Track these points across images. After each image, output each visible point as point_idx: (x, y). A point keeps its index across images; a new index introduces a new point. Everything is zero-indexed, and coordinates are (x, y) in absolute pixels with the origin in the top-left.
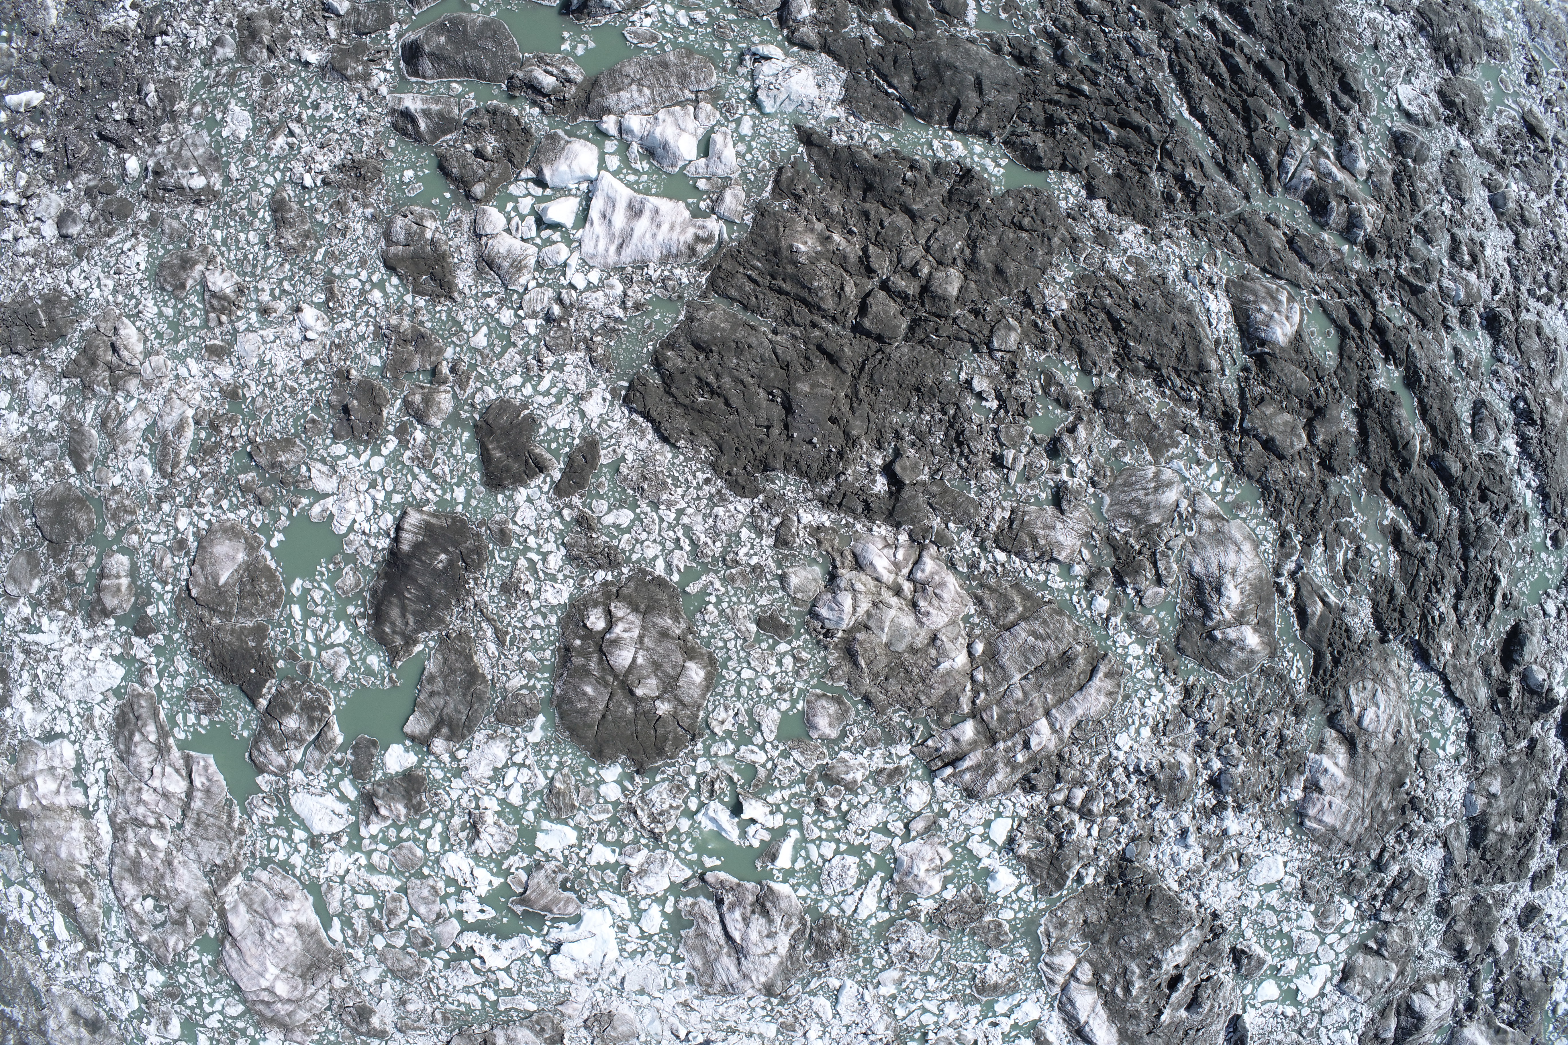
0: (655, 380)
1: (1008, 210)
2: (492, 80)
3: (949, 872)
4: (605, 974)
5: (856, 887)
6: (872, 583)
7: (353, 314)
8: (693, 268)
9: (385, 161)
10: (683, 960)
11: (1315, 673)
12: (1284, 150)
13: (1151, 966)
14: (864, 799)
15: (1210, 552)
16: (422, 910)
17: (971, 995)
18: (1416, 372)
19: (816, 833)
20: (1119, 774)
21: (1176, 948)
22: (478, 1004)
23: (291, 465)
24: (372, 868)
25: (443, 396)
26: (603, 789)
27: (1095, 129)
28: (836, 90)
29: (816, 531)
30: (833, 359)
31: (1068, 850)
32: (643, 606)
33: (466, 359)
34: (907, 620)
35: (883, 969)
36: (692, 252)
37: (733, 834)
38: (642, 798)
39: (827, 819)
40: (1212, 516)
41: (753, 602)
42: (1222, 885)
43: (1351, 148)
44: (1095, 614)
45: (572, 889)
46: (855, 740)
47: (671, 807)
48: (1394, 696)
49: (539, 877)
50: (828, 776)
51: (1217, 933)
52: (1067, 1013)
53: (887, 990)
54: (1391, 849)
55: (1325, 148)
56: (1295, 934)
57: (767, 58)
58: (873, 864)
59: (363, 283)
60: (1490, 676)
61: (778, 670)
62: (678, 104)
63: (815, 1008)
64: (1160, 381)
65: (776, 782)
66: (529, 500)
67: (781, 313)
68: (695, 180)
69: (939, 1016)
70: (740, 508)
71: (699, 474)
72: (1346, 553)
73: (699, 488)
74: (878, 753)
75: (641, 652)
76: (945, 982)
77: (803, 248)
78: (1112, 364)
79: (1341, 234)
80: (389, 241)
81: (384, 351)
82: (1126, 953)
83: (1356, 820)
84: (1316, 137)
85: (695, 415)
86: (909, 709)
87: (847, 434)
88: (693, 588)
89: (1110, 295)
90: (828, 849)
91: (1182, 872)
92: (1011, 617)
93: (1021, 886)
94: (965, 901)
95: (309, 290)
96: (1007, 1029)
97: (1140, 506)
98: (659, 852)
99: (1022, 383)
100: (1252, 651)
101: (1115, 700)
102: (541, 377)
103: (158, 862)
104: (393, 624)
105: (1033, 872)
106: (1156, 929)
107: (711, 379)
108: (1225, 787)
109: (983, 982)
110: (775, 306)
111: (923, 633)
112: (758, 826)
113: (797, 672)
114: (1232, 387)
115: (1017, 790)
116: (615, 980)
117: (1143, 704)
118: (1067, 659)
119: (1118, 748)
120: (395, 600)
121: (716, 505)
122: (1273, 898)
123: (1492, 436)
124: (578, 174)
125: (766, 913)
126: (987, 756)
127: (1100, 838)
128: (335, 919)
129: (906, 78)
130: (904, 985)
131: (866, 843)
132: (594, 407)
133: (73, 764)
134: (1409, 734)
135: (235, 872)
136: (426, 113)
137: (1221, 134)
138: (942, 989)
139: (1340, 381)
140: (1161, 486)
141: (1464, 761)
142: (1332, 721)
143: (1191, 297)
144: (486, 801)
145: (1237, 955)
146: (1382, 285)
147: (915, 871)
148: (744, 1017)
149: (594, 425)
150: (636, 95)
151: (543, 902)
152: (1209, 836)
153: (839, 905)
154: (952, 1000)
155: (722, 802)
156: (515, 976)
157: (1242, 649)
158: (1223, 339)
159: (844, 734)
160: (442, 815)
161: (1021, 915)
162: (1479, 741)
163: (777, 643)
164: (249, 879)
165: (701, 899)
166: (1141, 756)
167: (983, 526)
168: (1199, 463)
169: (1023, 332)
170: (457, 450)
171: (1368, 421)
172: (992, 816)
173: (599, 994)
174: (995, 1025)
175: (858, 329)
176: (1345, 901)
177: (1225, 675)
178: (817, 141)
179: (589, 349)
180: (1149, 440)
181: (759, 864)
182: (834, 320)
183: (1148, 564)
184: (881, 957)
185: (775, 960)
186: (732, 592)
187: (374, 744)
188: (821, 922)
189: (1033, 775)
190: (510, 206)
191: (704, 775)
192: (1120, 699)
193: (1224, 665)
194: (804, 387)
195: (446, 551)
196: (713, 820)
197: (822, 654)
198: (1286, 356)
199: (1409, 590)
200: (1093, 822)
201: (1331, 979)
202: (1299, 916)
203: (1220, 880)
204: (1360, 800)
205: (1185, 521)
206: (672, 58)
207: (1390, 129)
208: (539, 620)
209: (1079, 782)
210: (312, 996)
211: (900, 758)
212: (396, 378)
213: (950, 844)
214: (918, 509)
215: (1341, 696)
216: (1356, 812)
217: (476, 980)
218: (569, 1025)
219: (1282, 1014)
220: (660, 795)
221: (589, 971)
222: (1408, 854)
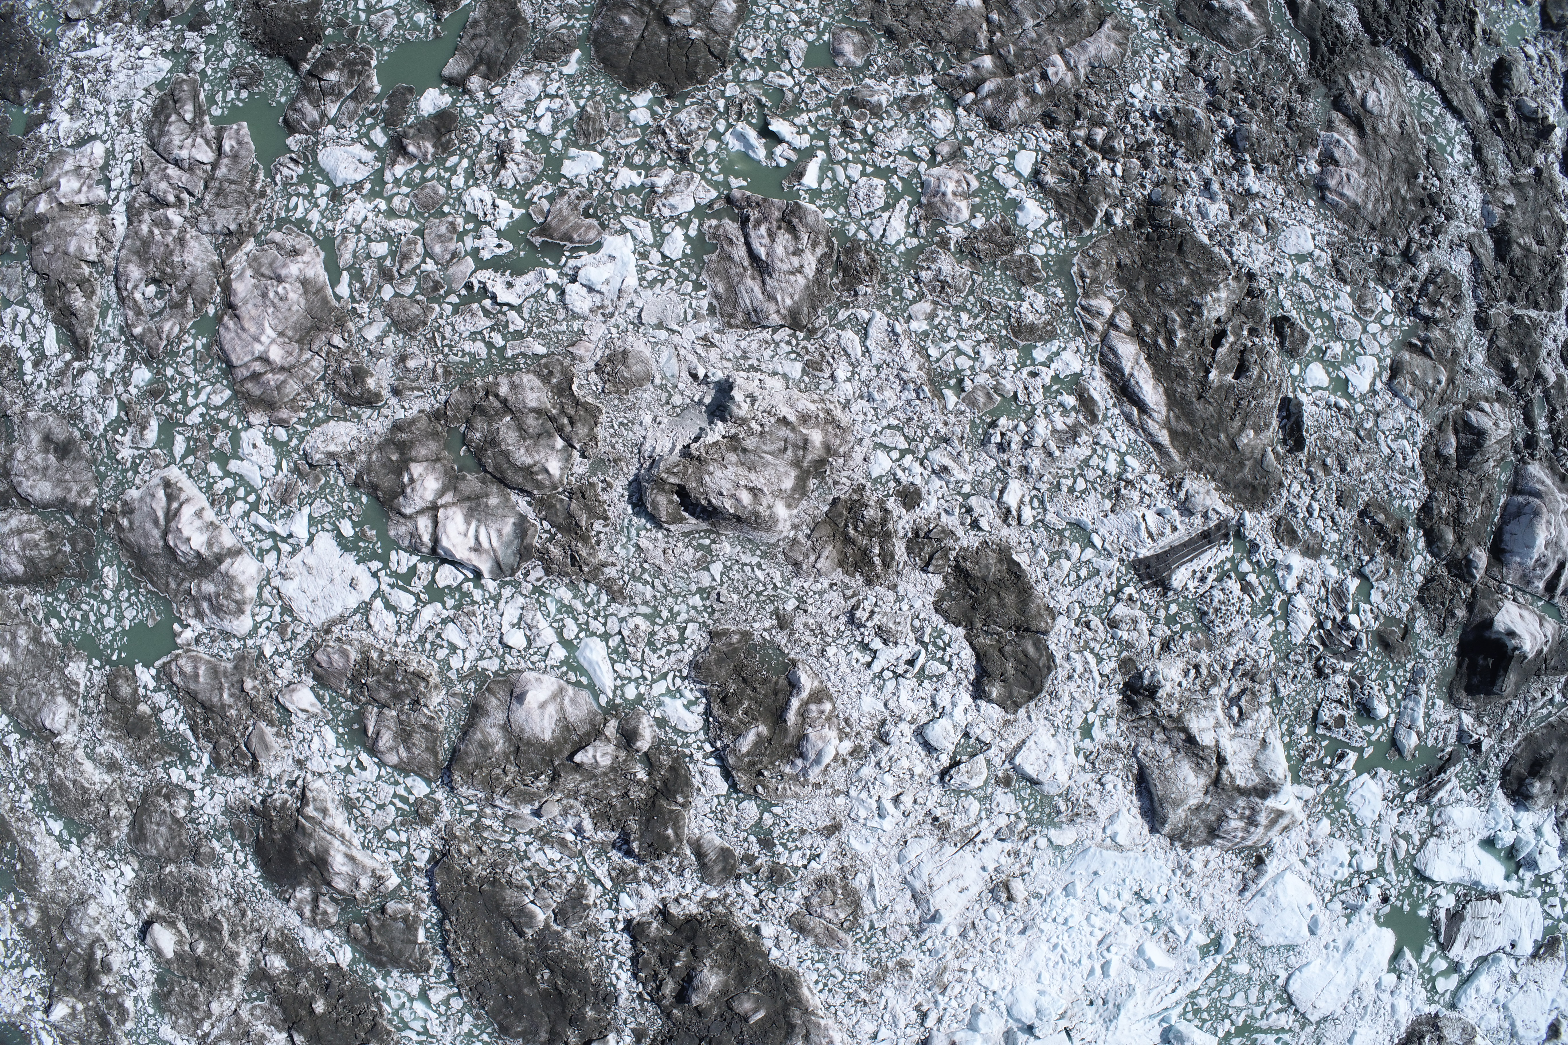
4: (623, 304)
5: (884, 209)
10: (705, 287)
11: (1313, 58)
13: (1192, 314)
14: (890, 123)
16: (438, 249)
17: (1007, 337)
19: (842, 154)
20: (1136, 118)
21: (1215, 296)
22: (483, 351)
24: (391, 213)
26: (633, 114)
31: (1094, 184)
35: (914, 301)
37: (761, 153)
38: (671, 121)
42: (1253, 246)
45: (595, 216)
46: (879, 69)
47: (699, 127)
48: (1393, 90)
49: (562, 204)
50: (855, 102)
51: (1255, 295)
52: (1109, 365)
53: (919, 325)
54: (1416, 242)
56: (1335, 315)
58: (900, 187)
60: (1484, 97)
63: (843, 343)
69: (975, 360)
74: (901, 82)
82: (1164, 300)
83: (1377, 201)
86: (930, 43)
90: (855, 171)
91: (1211, 226)
93: (1050, 221)
94: (994, 231)
96: (1048, 380)
98: (685, 174)
100: (1249, 24)
101: (1125, 51)
103: (170, 239)
105: (1061, 206)
106: (1193, 274)
108: (1241, 144)
109: (1019, 321)
112: (786, 145)
113: (822, 9)
115: (1039, 124)
116: (632, 313)
117: (1152, 61)
118: (1076, 11)
119: (1133, 96)
122: (1306, 269)
125: (792, 230)
126: (1005, 84)
127: (1124, 179)
128: (345, 274)
130: (936, 321)
131: (892, 166)
133: (101, 162)
134: (1415, 131)
135: (248, 235)
138: (977, 327)
141: (1473, 171)
142: (1337, 103)
144: (515, 132)
145: (1281, 324)
147: (943, 192)
148: (767, 354)
151: (563, 228)
152: (1233, 192)
153: (866, 229)
154: (987, 340)
155: (749, 123)
156: (526, 316)
157: (1239, 20)
159: (868, 63)
160: (470, 151)
162: (1483, 156)
164: (260, 243)
165: (726, 221)
166: (1155, 103)
172: (1016, 148)
173: (614, 331)
174: (1033, 375)
176: (1380, 289)
177: (1227, 46)
181: (785, 185)
184: (911, 287)
185: (801, 280)
187: (411, 90)
188: (848, 245)
189: (1052, 109)
191: (733, 97)
192: (1129, 51)
193: (1225, 35)
196: (742, 137)
200: (1115, 161)
202: (1336, 297)
203: (1250, 241)
204: (1377, 181)
209: (1098, 122)
210: (307, 363)
211: (923, 87)
215: (1341, 81)
216: (1375, 192)
217: (485, 323)
218: (579, 369)
219: (1336, 405)
220: (689, 117)
221: (607, 302)
222: (1435, 250)
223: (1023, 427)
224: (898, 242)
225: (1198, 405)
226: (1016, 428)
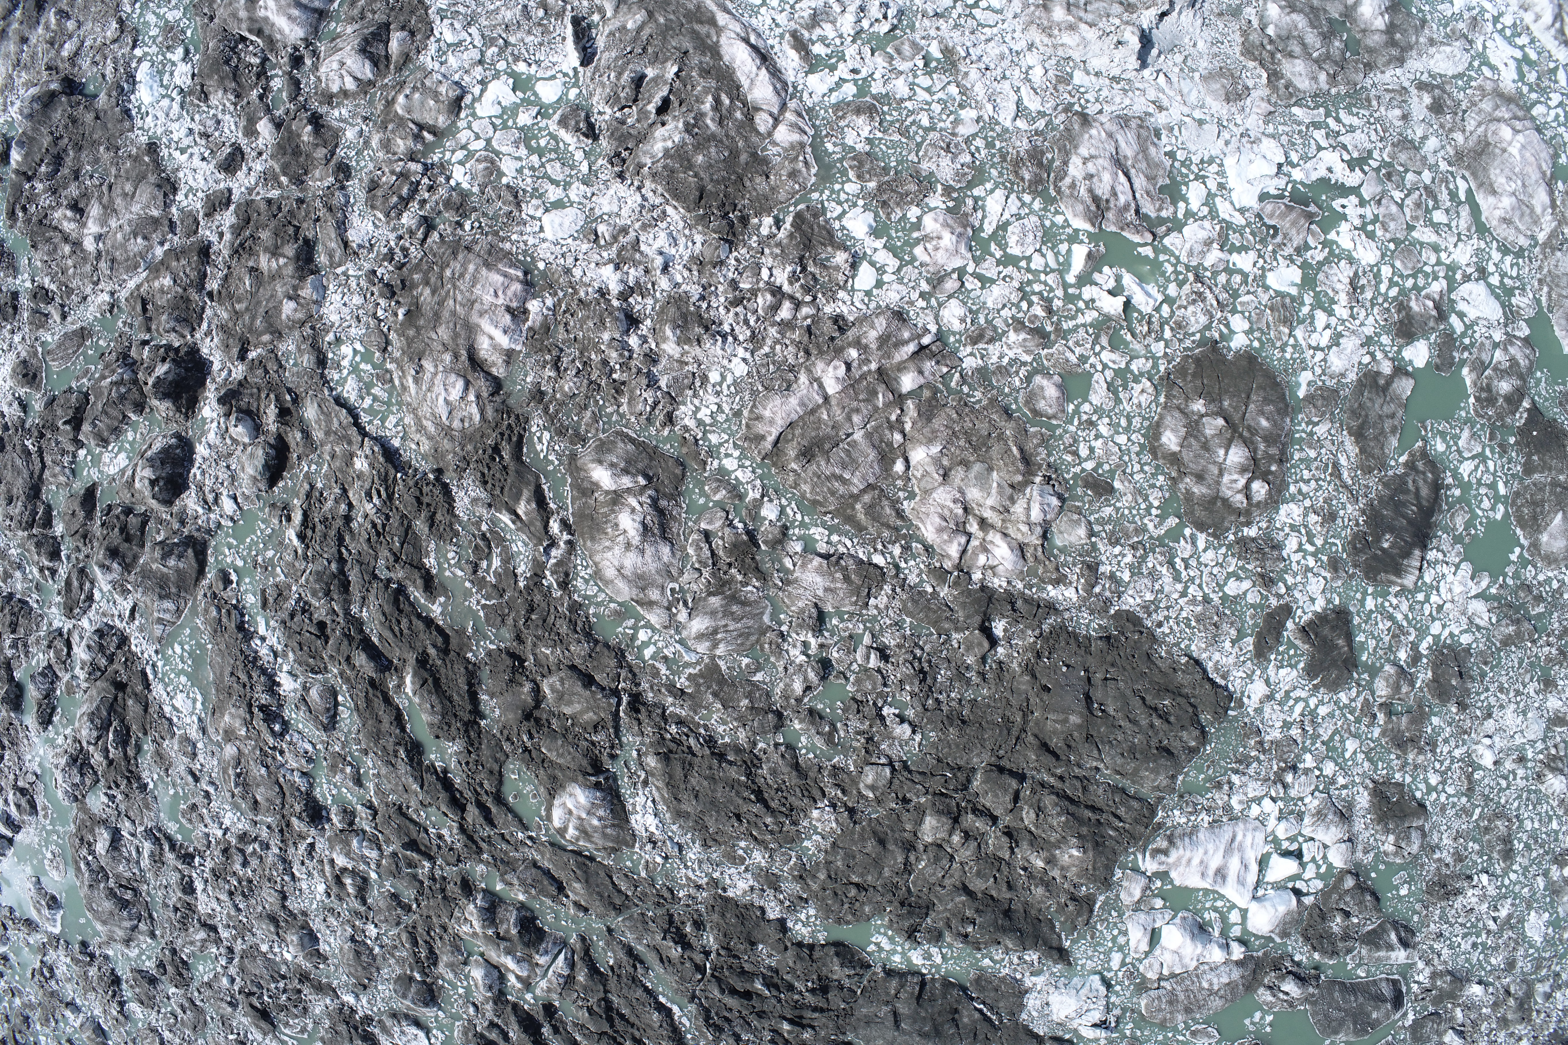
0: (1205, 717)
1: (870, 901)
2: (1333, 982)
3: (915, 235)
4: (1235, 142)
5: (1007, 223)
6: (1011, 531)
7: (1452, 762)
8: (1169, 824)
9: (1422, 901)
10: (1166, 154)
11: (521, 437)
12: (569, 981)
13: (694, 126)
14: (1005, 313)
15: (651, 566)
16: (1394, 209)
17: (883, 104)
18: (411, 760)
19: (1051, 279)
20: (743, 334)
21: (670, 144)
22: (1342, 114)
23: (1504, 622)
25: (1383, 693)
26: (1246, 326)
27: (777, 987)
28: (1032, 1002)
29: (1060, 580)
30: (1045, 747)
31: (795, 254)
32: (1219, 504)
33: (1363, 727)
34: (974, 494)
35: (975, 136)
36: (1171, 840)
38: (1212, 316)
39: (1040, 293)
40: (650, 604)
41: (1117, 510)
42: (616, 210)
43: (490, 988)
44: (776, 502)
46: (1017, 373)
47: (1186, 308)
48: (425, 410)
49: (1297, 241)
50: (1042, 337)
51: (616, 158)
52: (779, 79)
53: (968, 114)
54: (415, 242)
55: (519, 986)
56: (523, 152)
57: (1095, 1025)
58: (993, 246)
59: (1444, 791)
60: (302, 431)
61: (1093, 443)
62: (1176, 976)
63: (1039, 99)
64: (710, 741)
65: (1091, 331)
66: (1313, 600)
67: (1092, 788)
68: (1165, 907)
69: (913, 84)
70: (1131, 600)
71: (1167, 631)
72: (489, 566)
73: (1167, 618)
74: (994, 359)
75: (1221, 460)
76: (910, 119)
77: (1075, 852)
78: (764, 757)
79: (501, 900)
80: (1421, 829)
81: (1429, 730)
82: (721, 141)
83: (462, 275)
84: (529, 997)
85: (1171, 687)
86: (966, 404)
87: (1034, 676)
88: (1172, 521)
89: (767, 826)
90: (1037, 263)
91: (663, 225)
92: (867, 498)
93: (840, 218)
94: (898, 204)
95: (1486, 781)
96: (841, 65)
97: (732, 613)
98: (1194, 263)
99: (858, 733)
100: (600, 462)
101: (751, 411)
102: (1302, 715)
104: (1425, 481)
105: (829, 232)
106: (690, 166)
107: (1157, 722)
108: (622, 316)
109: (872, 119)
110: (1099, 795)
111: (957, 481)
112: (1105, 287)
113: (1075, 441)
114: (628, 738)
115: (851, 319)
116: (1226, 135)
117: (719, 406)
118: (807, 454)
119: (744, 360)
120: (1425, 503)
121: (1152, 602)
122: (554, 193)
123: (314, 693)
124: (1267, 904)
125: (1096, 199)
126: (889, 356)
127: (758, 267)
128: (1463, 199)
129: (966, 1020)
130: (952, 118)
131: (1001, 268)
132: (1257, 690)
134: (401, 368)
136: (1390, 948)
137: (639, 993)
138: (912, 112)
139: (502, 748)
140: (710, 635)
141: (330, 337)
142: (497, 385)
143: (674, 828)
144: (1345, 313)
145: (591, 132)
146: (451, 849)
147: (954, 238)
148: (1105, 93)
149: (1258, 672)
150: (1215, 981)
151: (1293, 215)
152: (636, 264)
153: (1023, 204)
154: (902, 100)
155: (1140, 312)
156: (1312, 142)
157: (612, 465)
158: (639, 786)
159: (1029, 379)
160: (1380, 300)
161: (837, 187)
162: (313, 359)
163: (1095, 470)
164: (1534, 237)
165: (1153, 215)
166: (720, 352)
167: (898, 590)
168: (665, 658)
169: (857, 784)
170: (1372, 643)
171: (469, 707)
172: (875, 292)
173: (1239, 122)
174: (854, 71)
175: (1021, 778)
176: (465, 186)
177: (627, 436)
178: (1054, 952)
179: (1261, 743)
180: (722, 681)
181: (1102, 248)
182: (1042, 785)
183: (721, 553)
184: (978, 149)
185: (1084, 151)
186: (1137, 518)
187: (1438, 368)
188: (1040, 188)
189: (837, 334)
190: (1323, 869)
191: (1158, 339)
192: (746, 413)
193: (630, 447)
194: (1074, 719)
195: (1383, 550)
196: (1148, 294)
197: (1052, 459)
198: (568, 772)
199: (409, 526)
200: (768, 283)
201: (474, 100)
202: (520, 171)
203: (618, 215)
204: (459, 298)
205: (679, 598)
206: (1180, 1017)
207: (440, 1008)
208: (1305, 488)
209: (786, 326)
211: (972, 354)
212: (1420, 707)
213: (917, 264)
214: (964, 605)
215: (490, 413)
216: (462, 285)
217: (1345, 139)
218: (1263, 92)
219: (530, 65)
220: (1196, 318)
221: (1249, 146)
222: (392, 236)
223: (865, 24)
224: (992, 191)
225: (687, 45)
226: (871, 25)
